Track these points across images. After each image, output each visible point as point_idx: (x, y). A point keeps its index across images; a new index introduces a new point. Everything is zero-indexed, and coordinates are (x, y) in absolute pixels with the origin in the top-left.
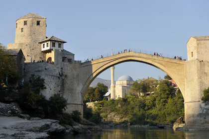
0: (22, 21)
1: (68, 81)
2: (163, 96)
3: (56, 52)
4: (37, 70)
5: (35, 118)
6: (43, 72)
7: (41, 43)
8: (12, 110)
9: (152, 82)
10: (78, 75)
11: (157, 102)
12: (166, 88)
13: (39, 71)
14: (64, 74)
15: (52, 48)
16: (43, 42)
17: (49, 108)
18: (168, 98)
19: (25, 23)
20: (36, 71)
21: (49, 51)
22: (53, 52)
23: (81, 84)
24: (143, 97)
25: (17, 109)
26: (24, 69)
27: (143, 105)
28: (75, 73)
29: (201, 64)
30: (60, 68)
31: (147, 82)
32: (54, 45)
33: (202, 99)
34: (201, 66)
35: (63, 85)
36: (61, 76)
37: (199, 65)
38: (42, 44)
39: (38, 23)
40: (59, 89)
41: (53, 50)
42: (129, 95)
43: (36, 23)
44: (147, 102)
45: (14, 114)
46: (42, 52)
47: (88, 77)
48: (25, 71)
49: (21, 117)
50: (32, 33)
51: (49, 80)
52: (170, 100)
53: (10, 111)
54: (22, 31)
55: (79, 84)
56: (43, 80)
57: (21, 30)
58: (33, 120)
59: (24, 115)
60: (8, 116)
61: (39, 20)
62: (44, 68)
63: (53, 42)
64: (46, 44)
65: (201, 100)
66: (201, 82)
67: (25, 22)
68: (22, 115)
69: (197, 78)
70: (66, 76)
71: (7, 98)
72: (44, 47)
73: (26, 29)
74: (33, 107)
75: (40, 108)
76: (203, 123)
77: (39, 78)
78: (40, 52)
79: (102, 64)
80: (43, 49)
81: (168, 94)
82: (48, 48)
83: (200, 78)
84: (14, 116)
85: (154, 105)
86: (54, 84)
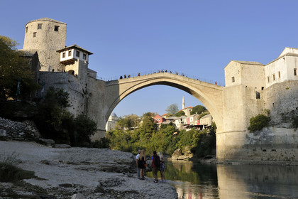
0: (35, 24)
1: (93, 101)
2: (148, 130)
3: (81, 63)
4: (57, 82)
5: (62, 145)
6: (66, 85)
7: (60, 51)
8: (25, 131)
9: (136, 118)
10: (103, 95)
11: (141, 136)
12: (151, 123)
13: (60, 83)
14: (89, 92)
15: (76, 58)
16: (63, 50)
17: (76, 133)
18: (151, 132)
19: (39, 26)
20: (57, 84)
21: (71, 62)
22: (77, 64)
23: (106, 107)
24: (128, 131)
25: (34, 130)
26: (39, 80)
27: (129, 139)
28: (101, 92)
29: (246, 90)
30: (85, 83)
31: (131, 118)
32: (78, 55)
33: (249, 129)
34: (246, 92)
35: (87, 105)
36: (85, 94)
37: (244, 91)
38: (62, 53)
39: (56, 29)
40: (83, 110)
41: (76, 60)
42: (114, 129)
43: (54, 27)
44: (132, 136)
45: (28, 138)
46: (62, 62)
47: (115, 98)
48: (41, 82)
49: (42, 143)
50: (47, 40)
51: (73, 97)
52: (153, 134)
53: (23, 133)
54: (34, 36)
55: (104, 107)
56: (67, 94)
57: (32, 34)
58: (59, 147)
59: (46, 140)
60: (21, 141)
61: (57, 25)
62: (66, 80)
63: (78, 50)
64: (67, 52)
65: (246, 129)
66: (246, 110)
67: (39, 24)
68: (43, 140)
69: (242, 104)
70: (91, 94)
71: (18, 114)
72: (64, 57)
73: (40, 34)
74: (57, 129)
75: (64, 131)
76: (251, 156)
77: (62, 91)
78: (57, 63)
79: (132, 84)
80: (62, 59)
81: (152, 129)
82: (71, 57)
83: (246, 105)
84: (30, 141)
85: (139, 139)
86: (77, 101)
